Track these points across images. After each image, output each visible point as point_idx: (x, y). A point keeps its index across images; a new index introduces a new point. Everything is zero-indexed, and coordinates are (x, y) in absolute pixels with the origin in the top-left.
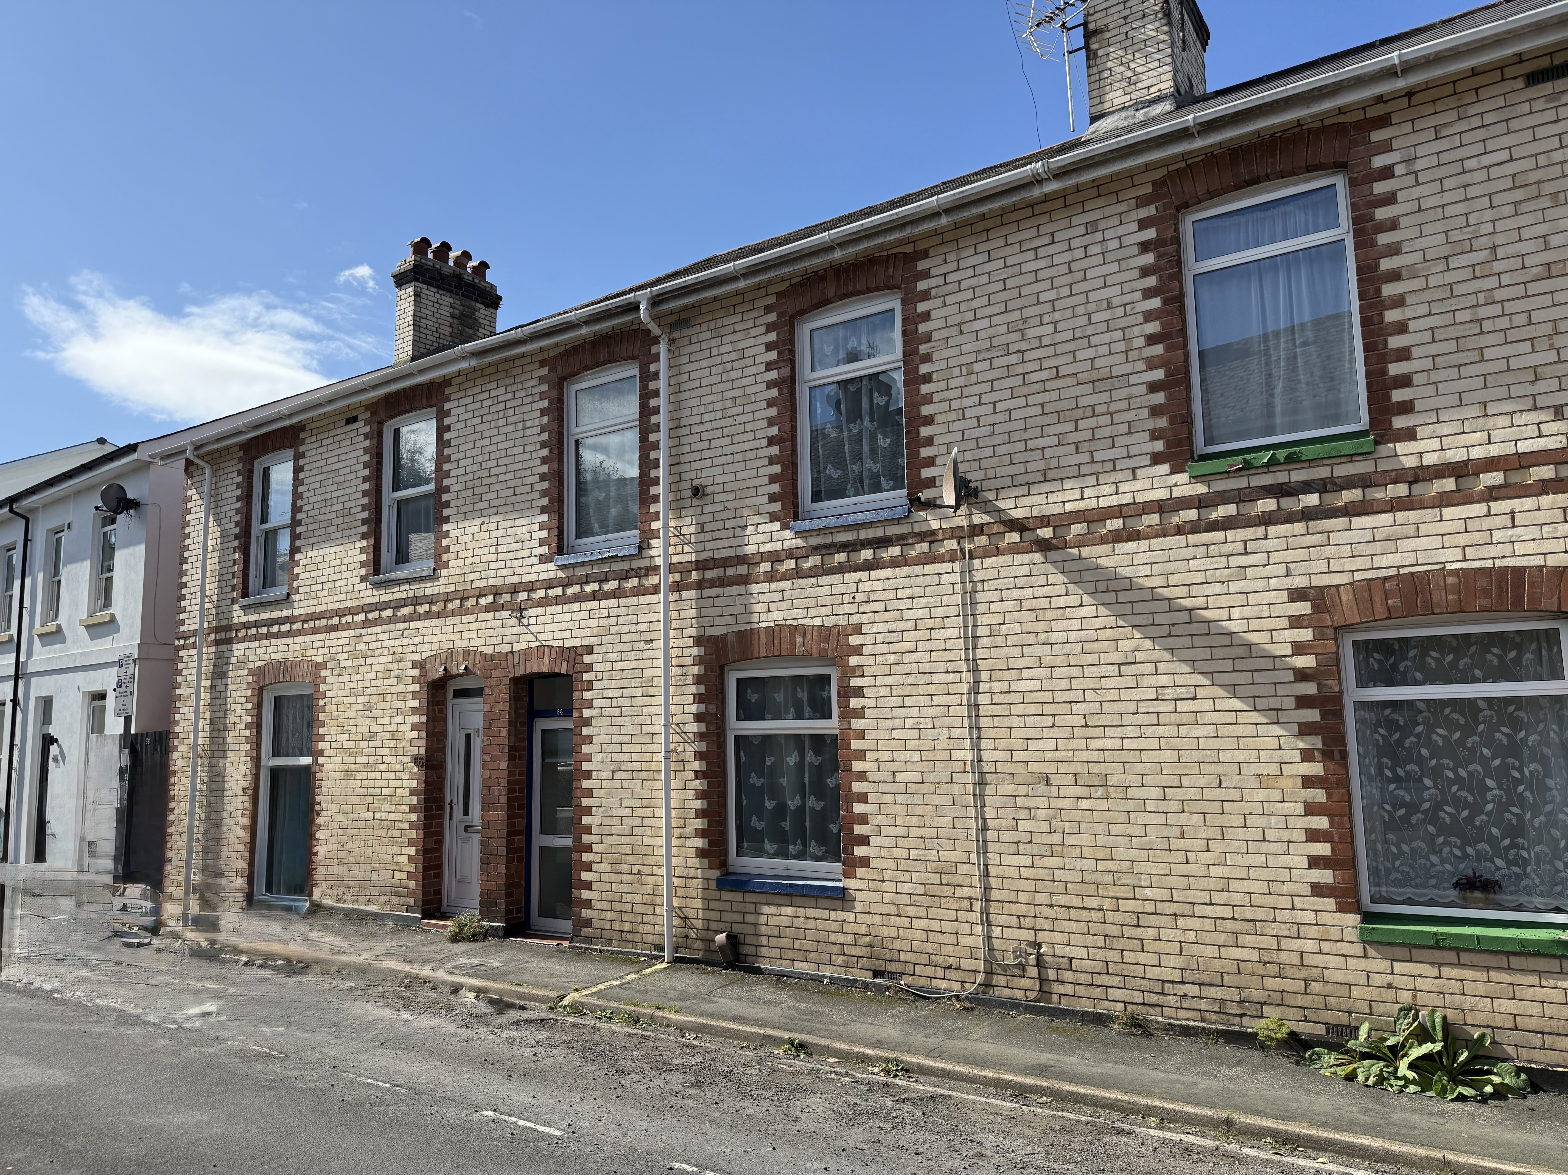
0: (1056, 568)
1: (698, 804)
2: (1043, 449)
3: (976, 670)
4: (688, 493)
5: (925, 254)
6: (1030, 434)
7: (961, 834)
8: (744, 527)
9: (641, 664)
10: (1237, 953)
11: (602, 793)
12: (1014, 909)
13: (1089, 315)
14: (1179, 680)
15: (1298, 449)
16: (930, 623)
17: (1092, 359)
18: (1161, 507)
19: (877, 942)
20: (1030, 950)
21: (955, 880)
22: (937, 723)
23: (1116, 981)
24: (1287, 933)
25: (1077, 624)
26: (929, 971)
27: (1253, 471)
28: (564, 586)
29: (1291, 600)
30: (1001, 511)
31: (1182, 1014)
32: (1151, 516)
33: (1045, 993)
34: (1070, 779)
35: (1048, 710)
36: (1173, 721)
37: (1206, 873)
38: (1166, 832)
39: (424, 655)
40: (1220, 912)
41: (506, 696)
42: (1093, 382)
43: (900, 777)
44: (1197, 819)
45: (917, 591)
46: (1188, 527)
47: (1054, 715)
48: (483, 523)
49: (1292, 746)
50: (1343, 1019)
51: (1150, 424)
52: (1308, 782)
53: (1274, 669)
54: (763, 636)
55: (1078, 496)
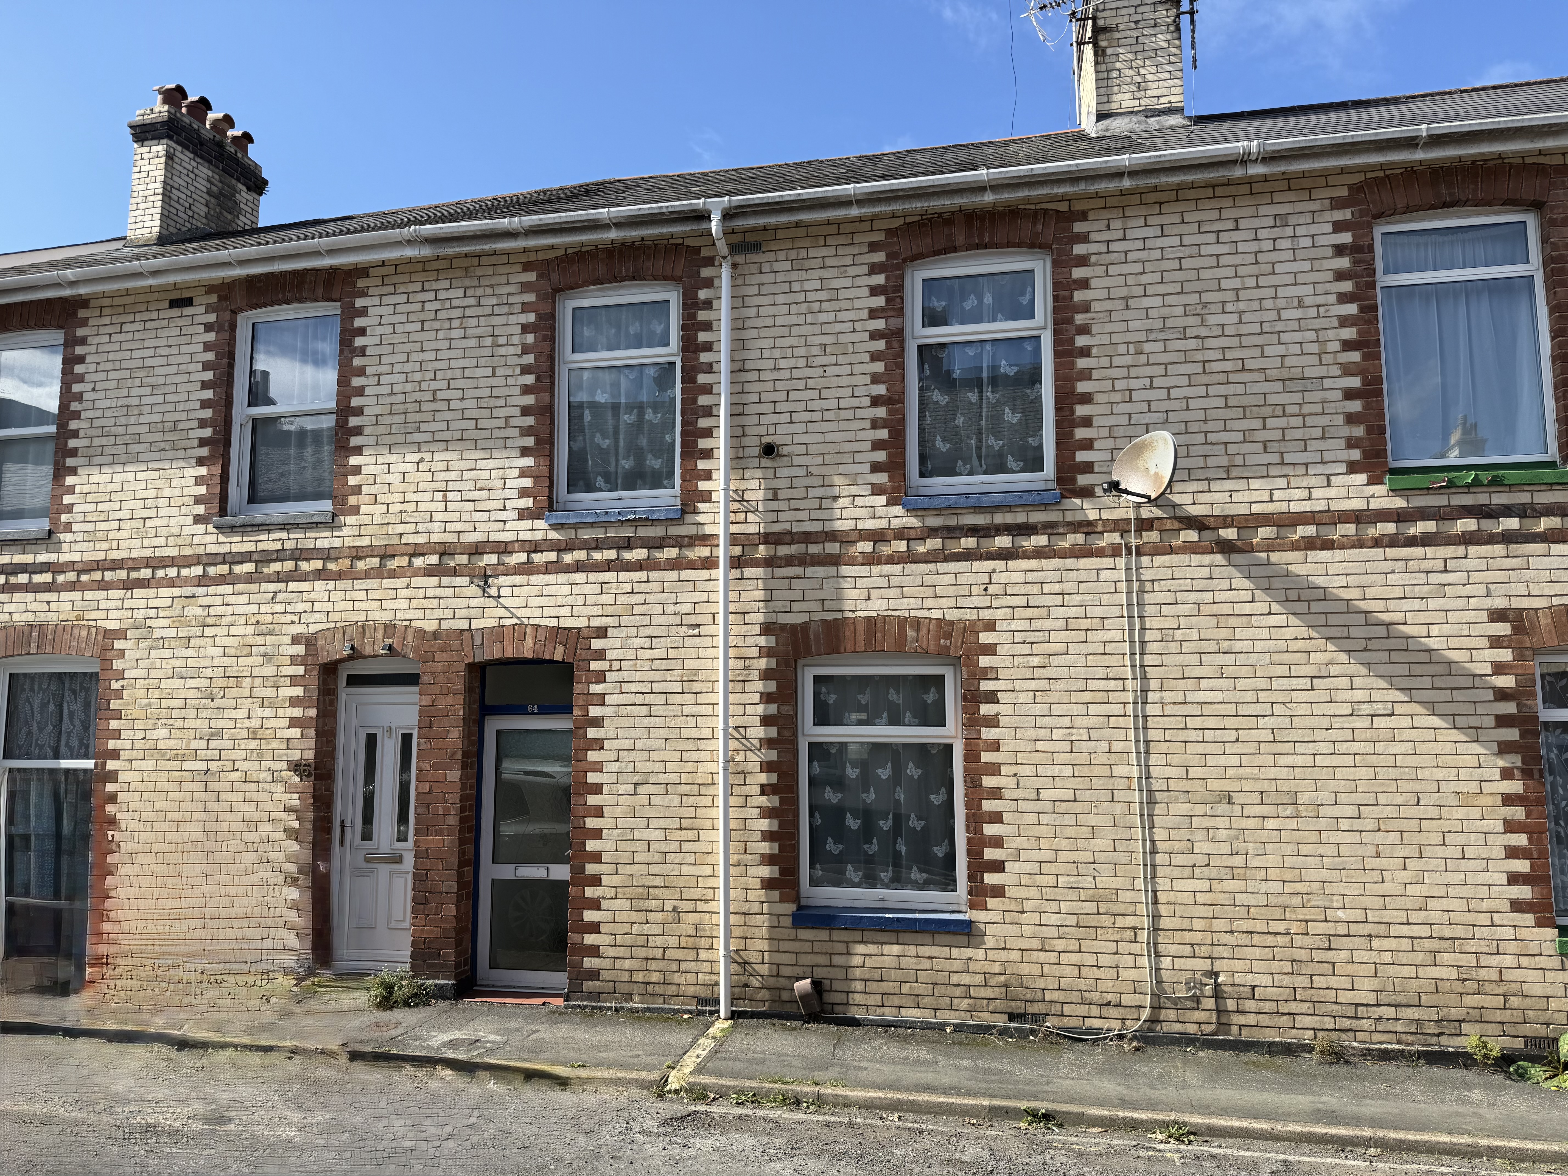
0: (1240, 572)
1: (765, 824)
2: (1226, 444)
3: (1144, 678)
4: (756, 451)
5: (1083, 216)
6: (1210, 426)
7: (1123, 858)
8: (835, 498)
9: (682, 653)
10: (1435, 972)
11: (618, 811)
12: (1188, 937)
13: (1279, 310)
14: (1376, 695)
15: (1501, 472)
16: (1085, 624)
17: (1282, 357)
18: (1358, 517)
19: (1014, 981)
20: (1205, 980)
21: (1114, 908)
22: (1094, 734)
23: (1305, 1007)
24: (1486, 950)
25: (1265, 634)
26: (1082, 1010)
27: (1453, 490)
28: (559, 551)
29: (1492, 620)
30: (1174, 506)
31: (1376, 1037)
32: (1347, 526)
33: (1223, 1026)
34: (1256, 798)
35: (1230, 722)
36: (1369, 738)
37: (1402, 892)
38: (1361, 851)
39: (313, 628)
40: (1417, 931)
41: (459, 686)
42: (1283, 380)
43: (1044, 795)
44: (1394, 837)
45: (1068, 587)
46: (1386, 540)
47: (1237, 730)
48: (422, 460)
49: (1491, 764)
50: (1541, 1031)
51: (1346, 431)
52: (1508, 800)
53: (1474, 688)
54: (861, 629)
55: (1267, 498)
